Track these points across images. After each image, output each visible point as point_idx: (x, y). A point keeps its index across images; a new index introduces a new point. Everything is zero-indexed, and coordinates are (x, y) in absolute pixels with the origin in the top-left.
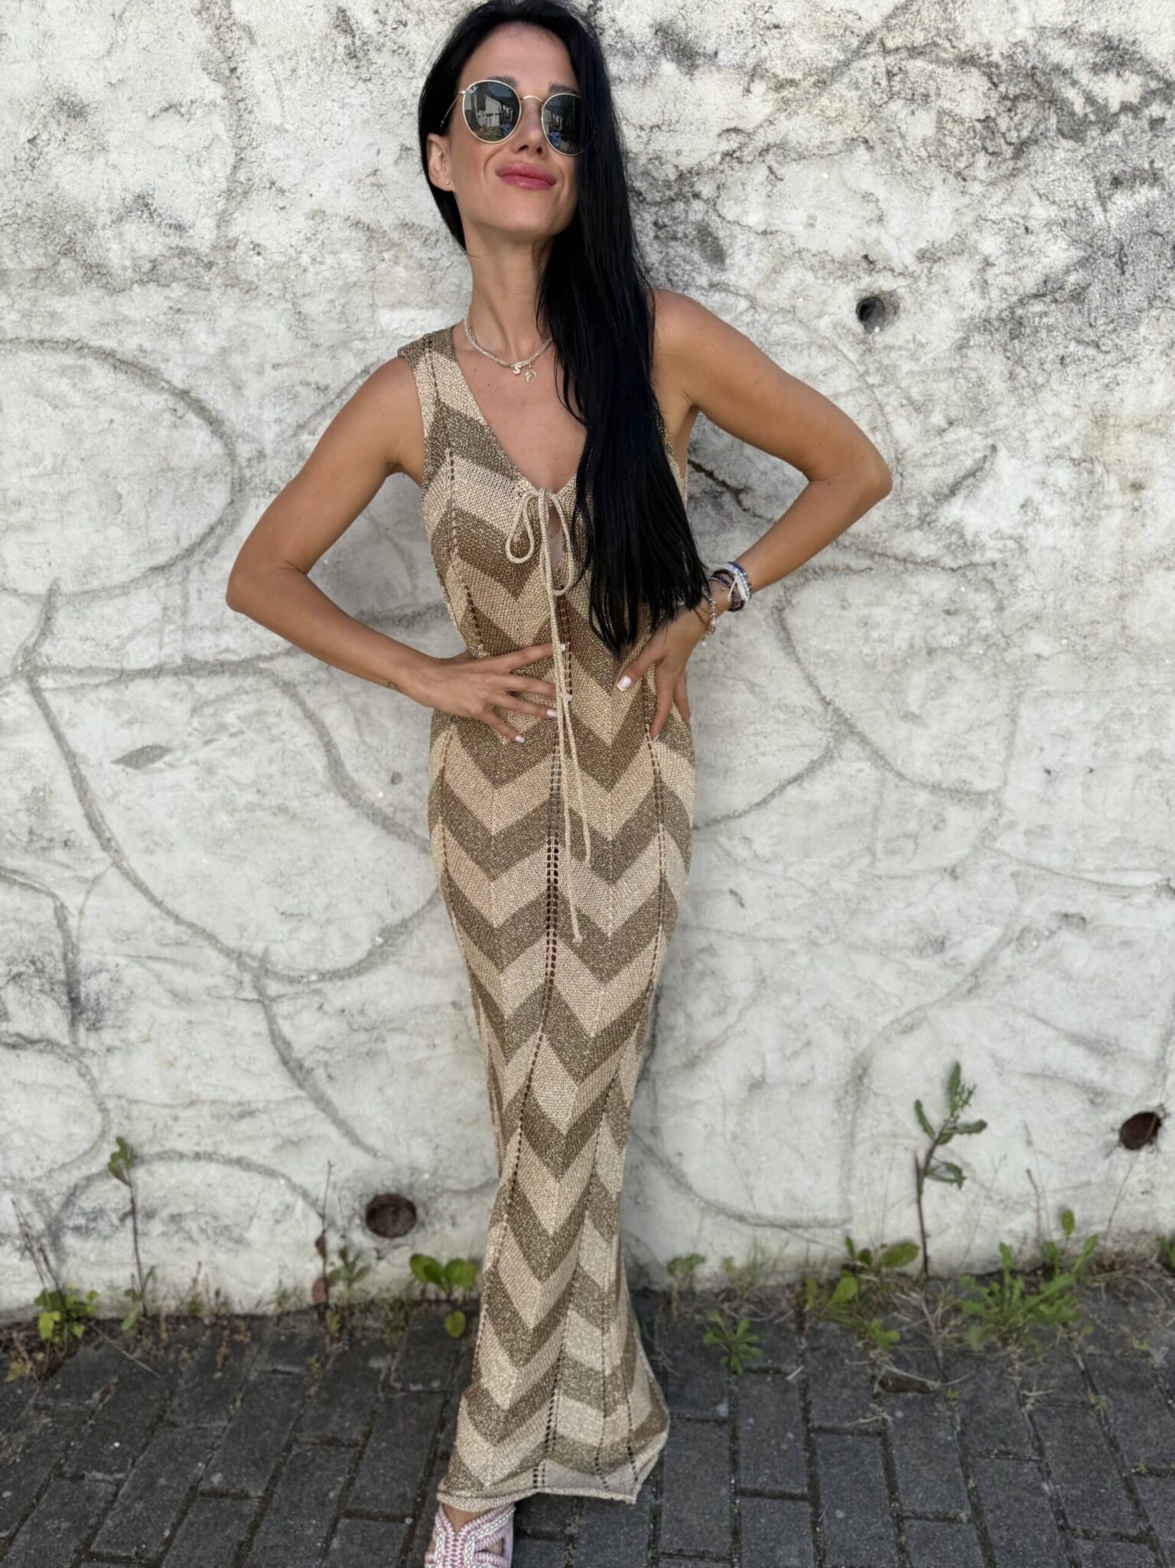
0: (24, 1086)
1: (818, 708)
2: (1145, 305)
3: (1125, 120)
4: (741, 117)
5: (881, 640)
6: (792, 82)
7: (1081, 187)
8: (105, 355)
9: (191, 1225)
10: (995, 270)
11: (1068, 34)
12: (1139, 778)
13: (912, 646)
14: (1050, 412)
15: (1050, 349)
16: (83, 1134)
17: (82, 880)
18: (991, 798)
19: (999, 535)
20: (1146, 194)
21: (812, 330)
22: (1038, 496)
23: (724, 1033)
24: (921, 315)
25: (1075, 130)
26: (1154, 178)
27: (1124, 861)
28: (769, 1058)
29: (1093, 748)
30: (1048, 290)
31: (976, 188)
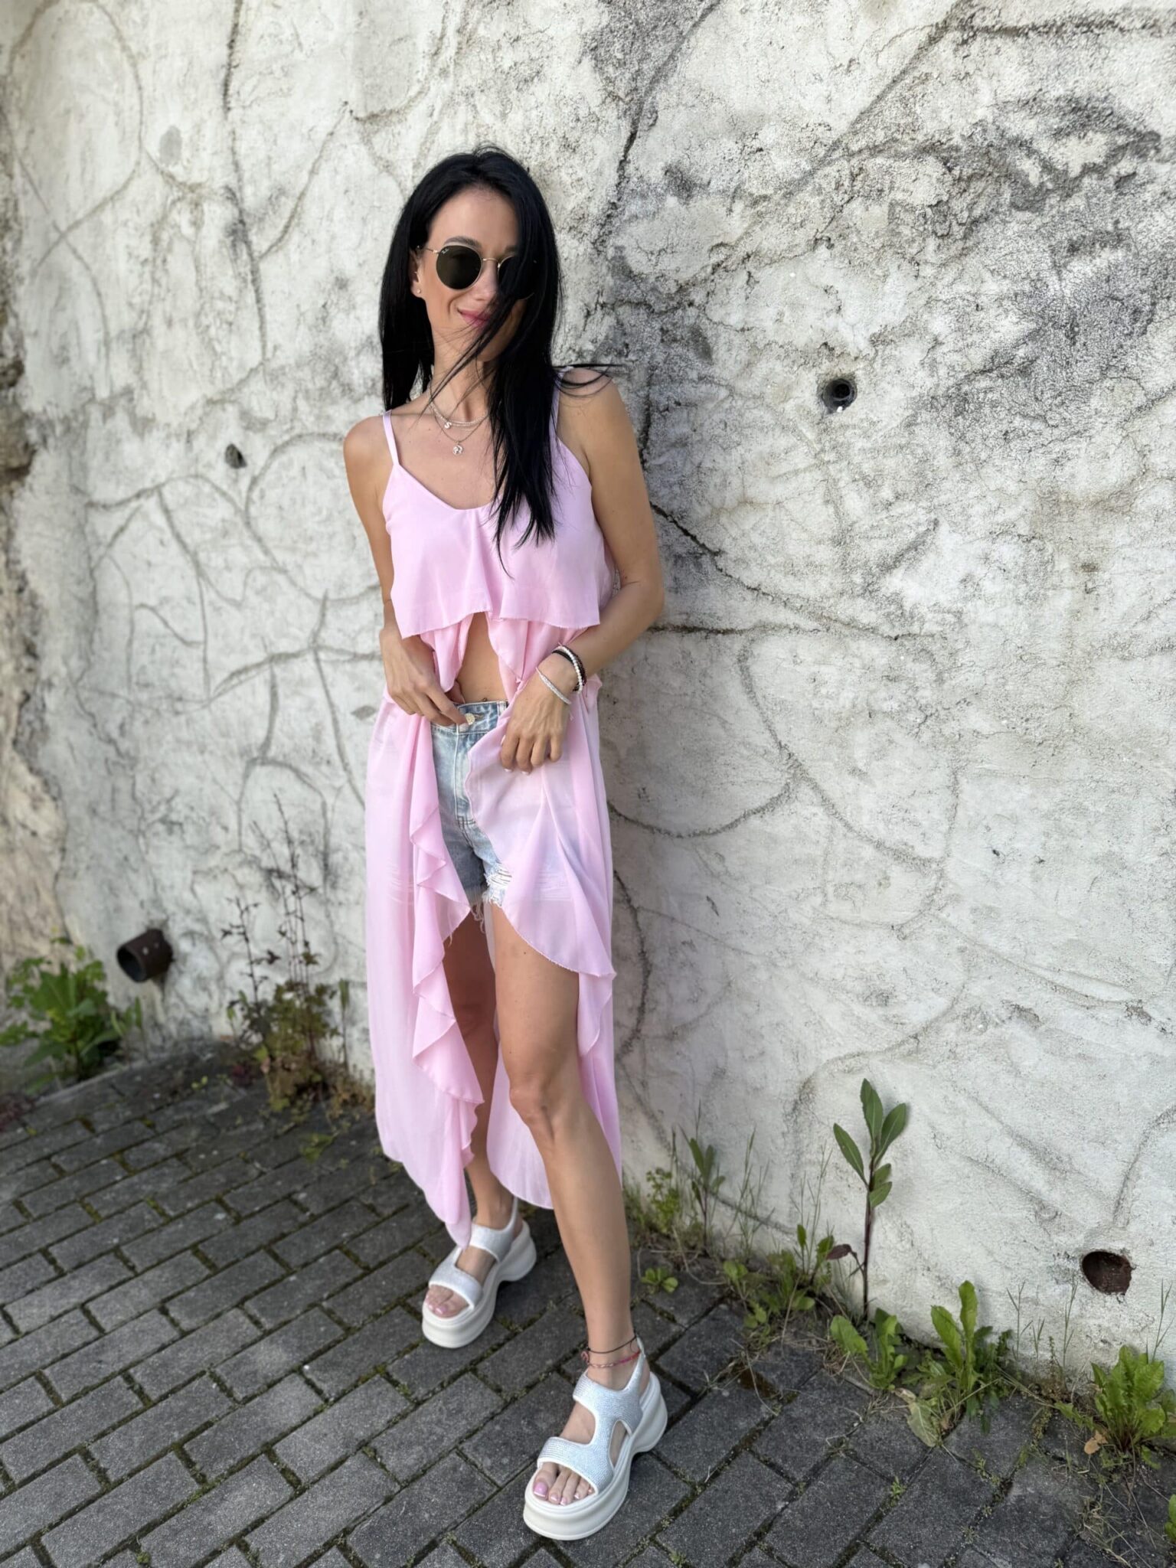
1: (776, 751)
2: (1097, 375)
3: (1090, 182)
4: (726, 233)
5: (828, 697)
6: (765, 198)
7: (1036, 257)
10: (944, 349)
11: (1030, 104)
13: (854, 706)
14: (992, 488)
15: (992, 425)
17: (334, 788)
18: (934, 866)
19: (936, 608)
20: (1107, 257)
21: (778, 415)
22: (980, 571)
23: (697, 1020)
24: (873, 395)
25: (1031, 200)
26: (1118, 239)
27: (1081, 966)
28: (730, 1054)
29: (1043, 839)
30: (997, 365)
31: (928, 271)
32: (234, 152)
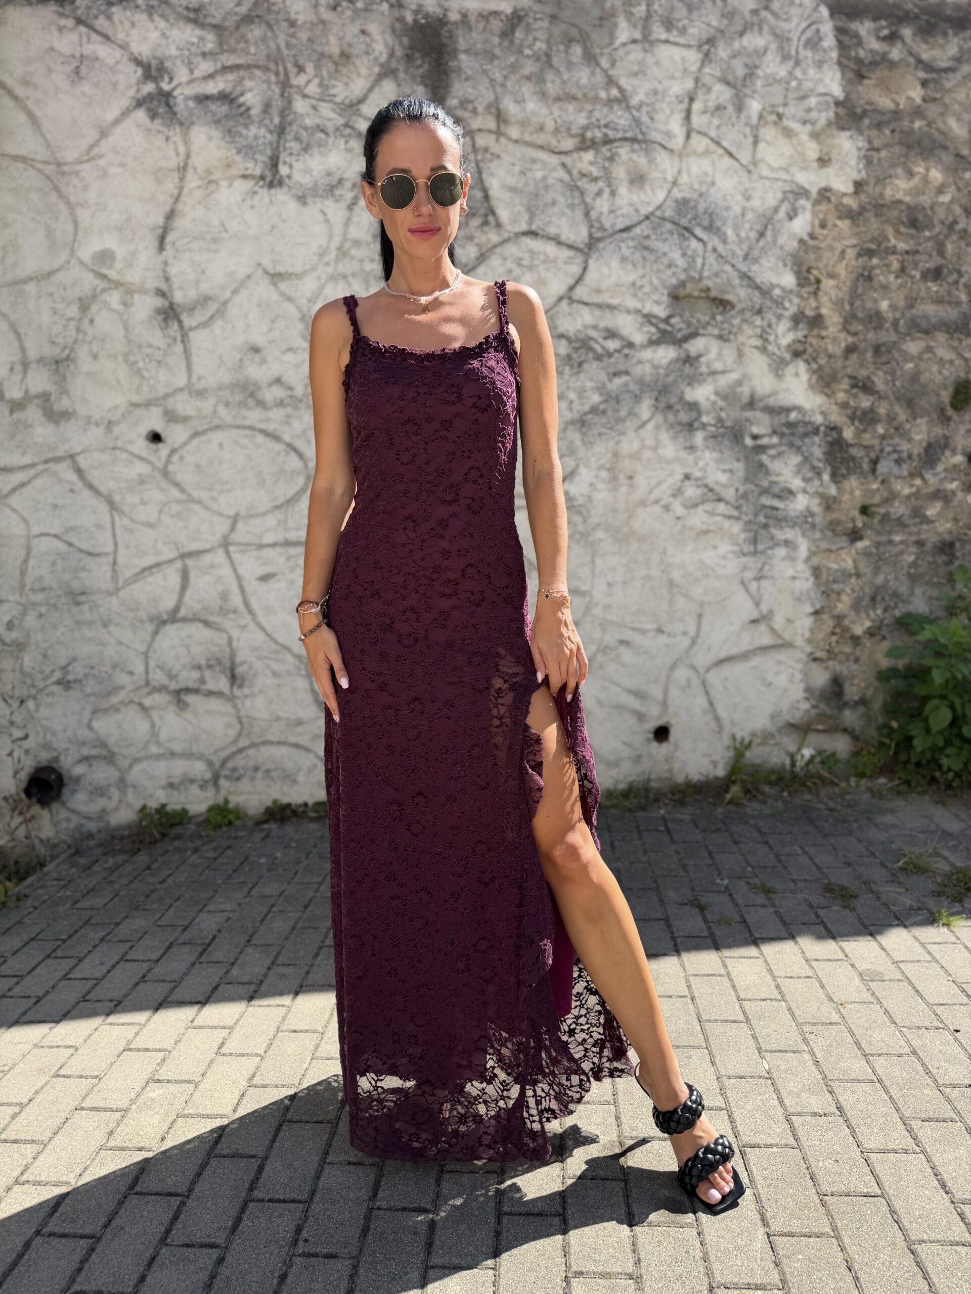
0: (209, 712)
2: (627, 415)
3: (616, 355)
7: (603, 376)
8: (261, 431)
9: (274, 774)
10: (574, 404)
11: (595, 327)
12: (643, 586)
14: (597, 452)
15: (595, 431)
16: (232, 733)
17: (240, 626)
19: (582, 495)
20: (624, 378)
22: (595, 481)
25: (599, 358)
26: (627, 373)
27: (641, 618)
29: (625, 574)
30: (594, 410)
31: (566, 377)
32: (165, 272)
